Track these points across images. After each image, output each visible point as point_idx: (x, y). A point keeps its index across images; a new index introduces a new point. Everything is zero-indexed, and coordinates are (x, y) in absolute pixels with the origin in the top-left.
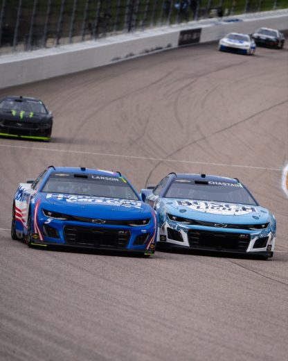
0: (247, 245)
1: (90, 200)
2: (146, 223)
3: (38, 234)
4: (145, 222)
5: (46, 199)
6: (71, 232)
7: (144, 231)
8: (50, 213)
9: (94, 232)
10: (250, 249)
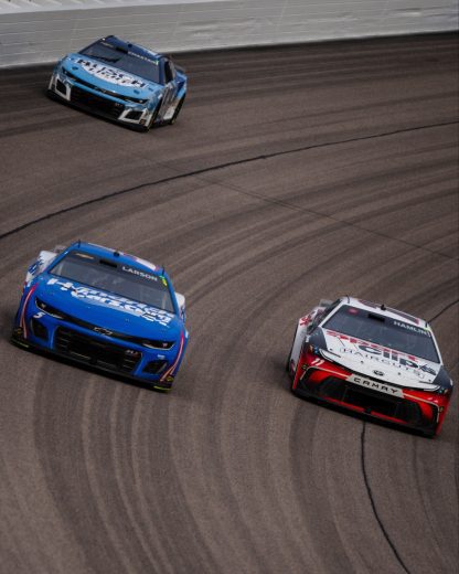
0: (120, 114)
1: (103, 300)
2: (168, 347)
3: (22, 329)
4: (165, 345)
5: (46, 286)
6: (65, 337)
7: (162, 357)
8: (43, 306)
9: (93, 343)
10: (122, 118)
